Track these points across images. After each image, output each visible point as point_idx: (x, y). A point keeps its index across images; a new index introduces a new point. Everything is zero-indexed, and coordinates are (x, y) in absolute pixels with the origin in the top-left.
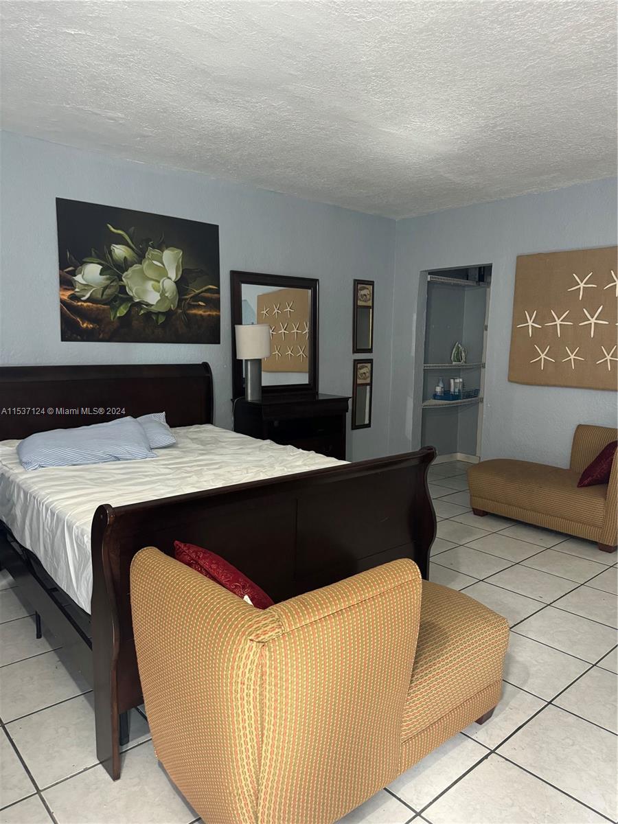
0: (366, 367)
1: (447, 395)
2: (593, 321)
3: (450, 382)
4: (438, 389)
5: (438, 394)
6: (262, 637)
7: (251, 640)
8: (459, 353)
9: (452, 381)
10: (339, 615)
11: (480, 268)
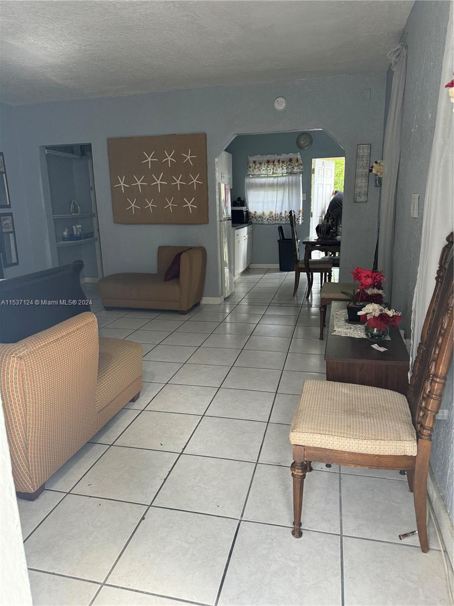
0: (8, 219)
1: (72, 237)
2: (159, 182)
3: (72, 228)
4: (65, 233)
5: (66, 237)
6: (19, 354)
7: (13, 357)
8: (75, 207)
9: (74, 227)
10: (58, 341)
11: (81, 146)
